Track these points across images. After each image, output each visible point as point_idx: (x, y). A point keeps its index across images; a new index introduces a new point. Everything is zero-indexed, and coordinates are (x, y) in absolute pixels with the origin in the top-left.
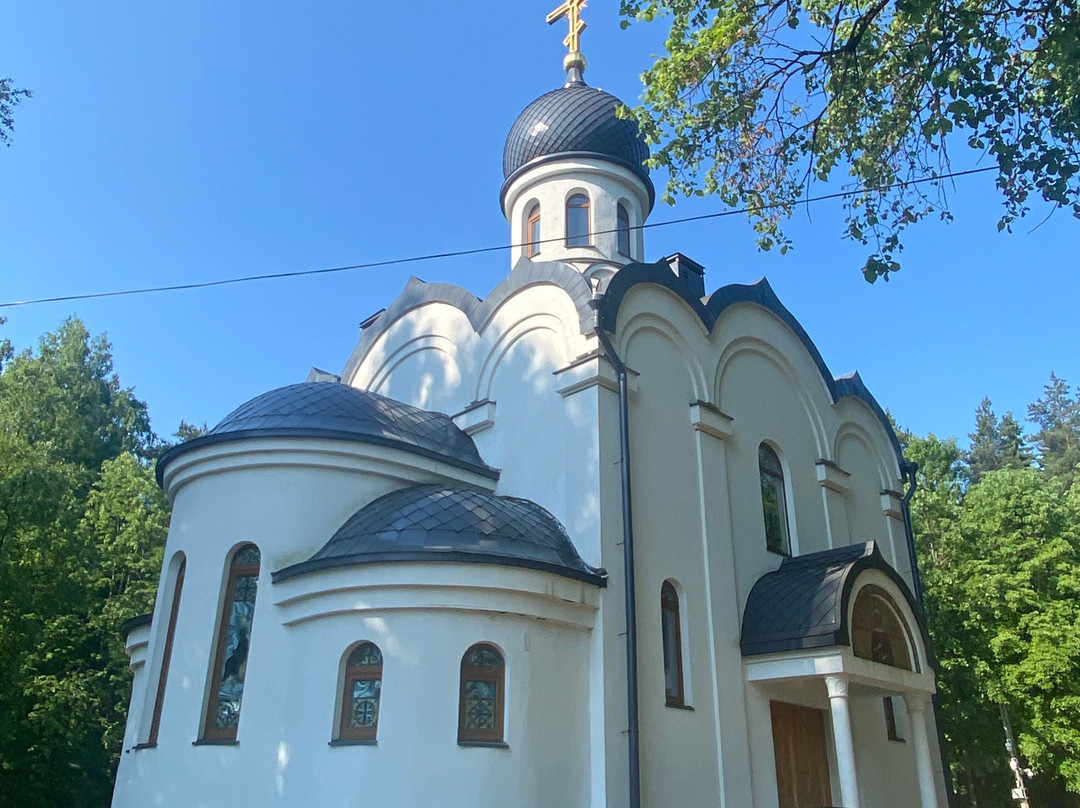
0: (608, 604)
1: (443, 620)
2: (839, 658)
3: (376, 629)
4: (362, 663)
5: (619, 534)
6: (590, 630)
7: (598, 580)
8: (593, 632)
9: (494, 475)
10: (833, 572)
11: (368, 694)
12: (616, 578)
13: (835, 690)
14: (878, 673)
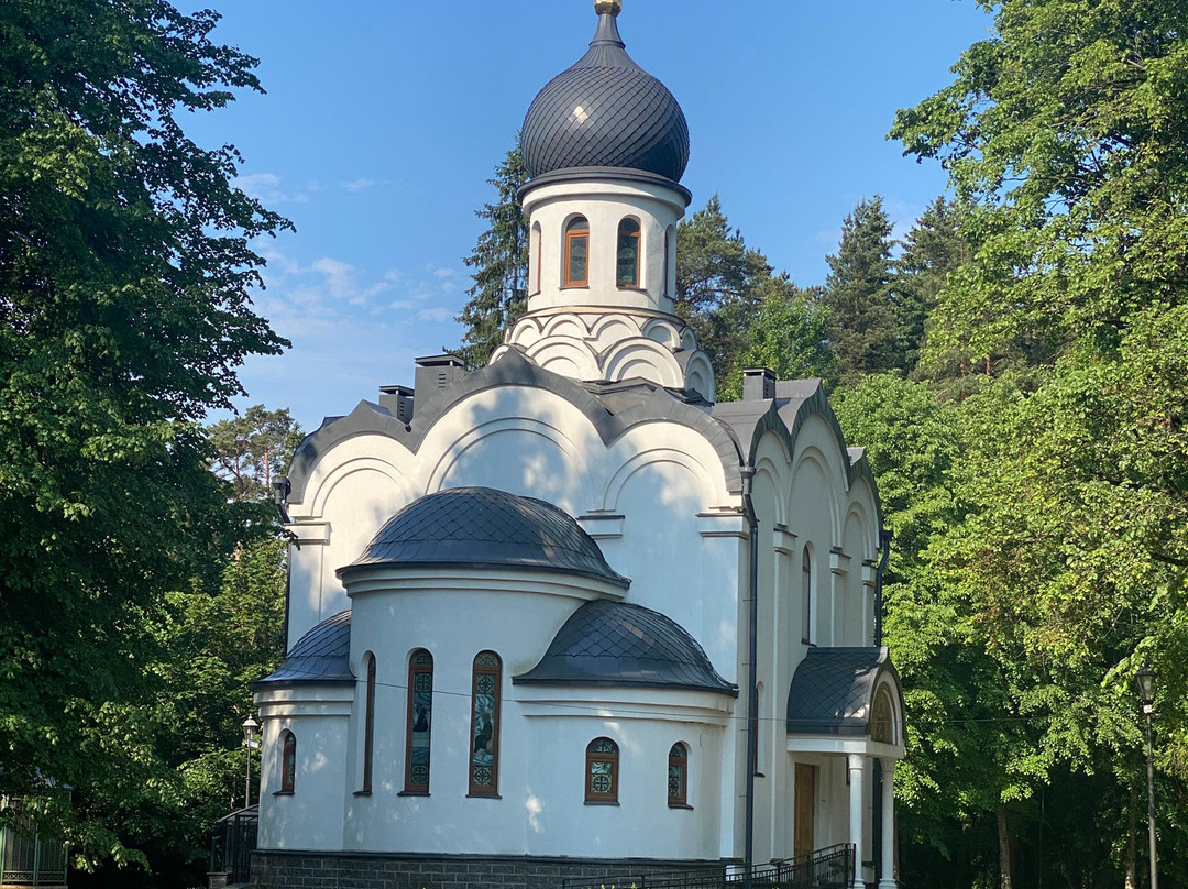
0: (739, 707)
1: (659, 727)
2: (865, 743)
3: (613, 730)
4: (603, 752)
5: (746, 658)
6: (724, 727)
7: (730, 691)
8: (726, 729)
9: (625, 584)
10: (861, 674)
11: (603, 771)
12: (744, 692)
13: (855, 764)
14: (880, 750)
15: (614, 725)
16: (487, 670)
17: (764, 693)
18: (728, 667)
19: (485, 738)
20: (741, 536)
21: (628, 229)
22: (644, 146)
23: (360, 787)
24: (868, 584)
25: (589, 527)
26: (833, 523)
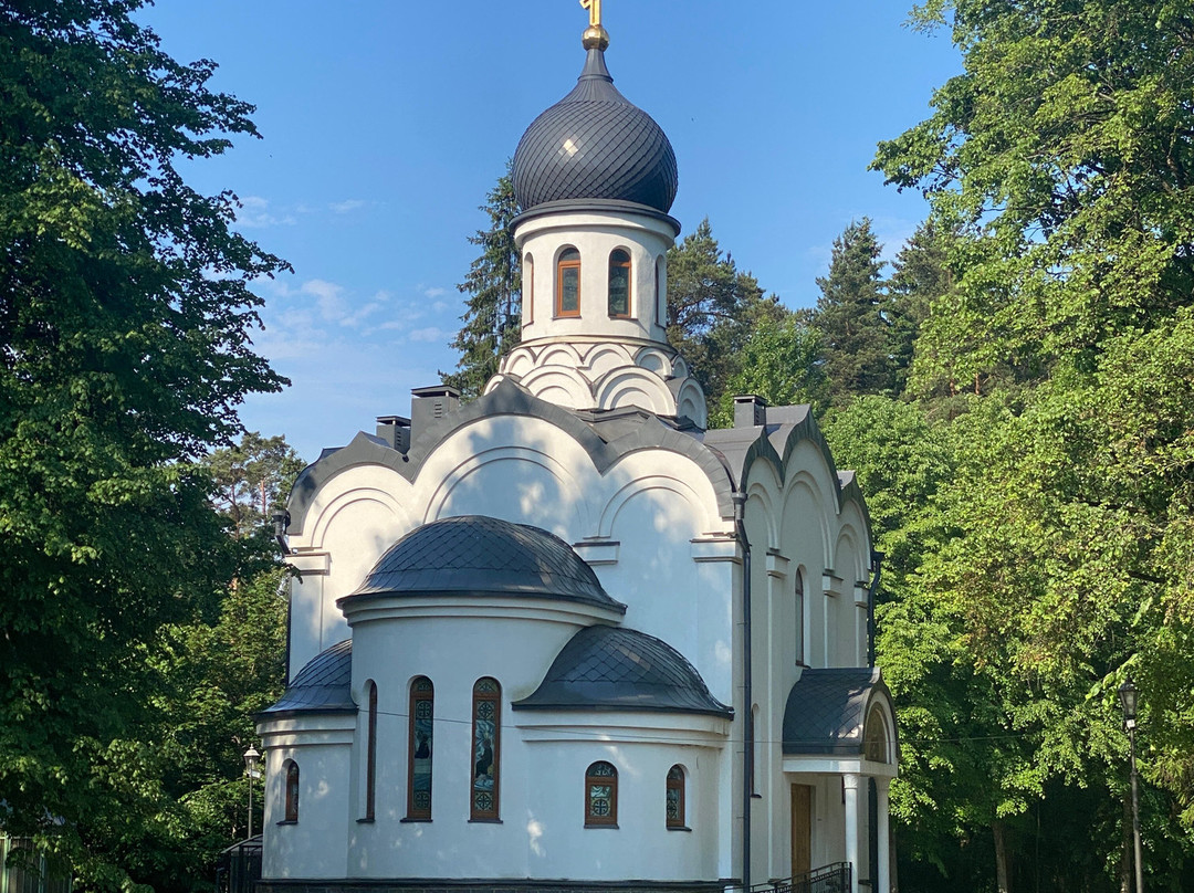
0: (735, 729)
1: (656, 751)
2: (859, 762)
3: (614, 755)
4: (602, 776)
5: (741, 681)
6: (721, 749)
7: (725, 714)
8: (723, 751)
9: (621, 609)
10: (854, 695)
11: (602, 795)
12: (739, 714)
13: (850, 783)
14: (875, 769)
15: (613, 748)
16: (487, 695)
17: (760, 714)
18: (723, 689)
19: (486, 763)
20: (734, 560)
21: (619, 259)
22: (633, 178)
23: (363, 815)
24: (860, 605)
25: (585, 554)
26: (825, 546)
